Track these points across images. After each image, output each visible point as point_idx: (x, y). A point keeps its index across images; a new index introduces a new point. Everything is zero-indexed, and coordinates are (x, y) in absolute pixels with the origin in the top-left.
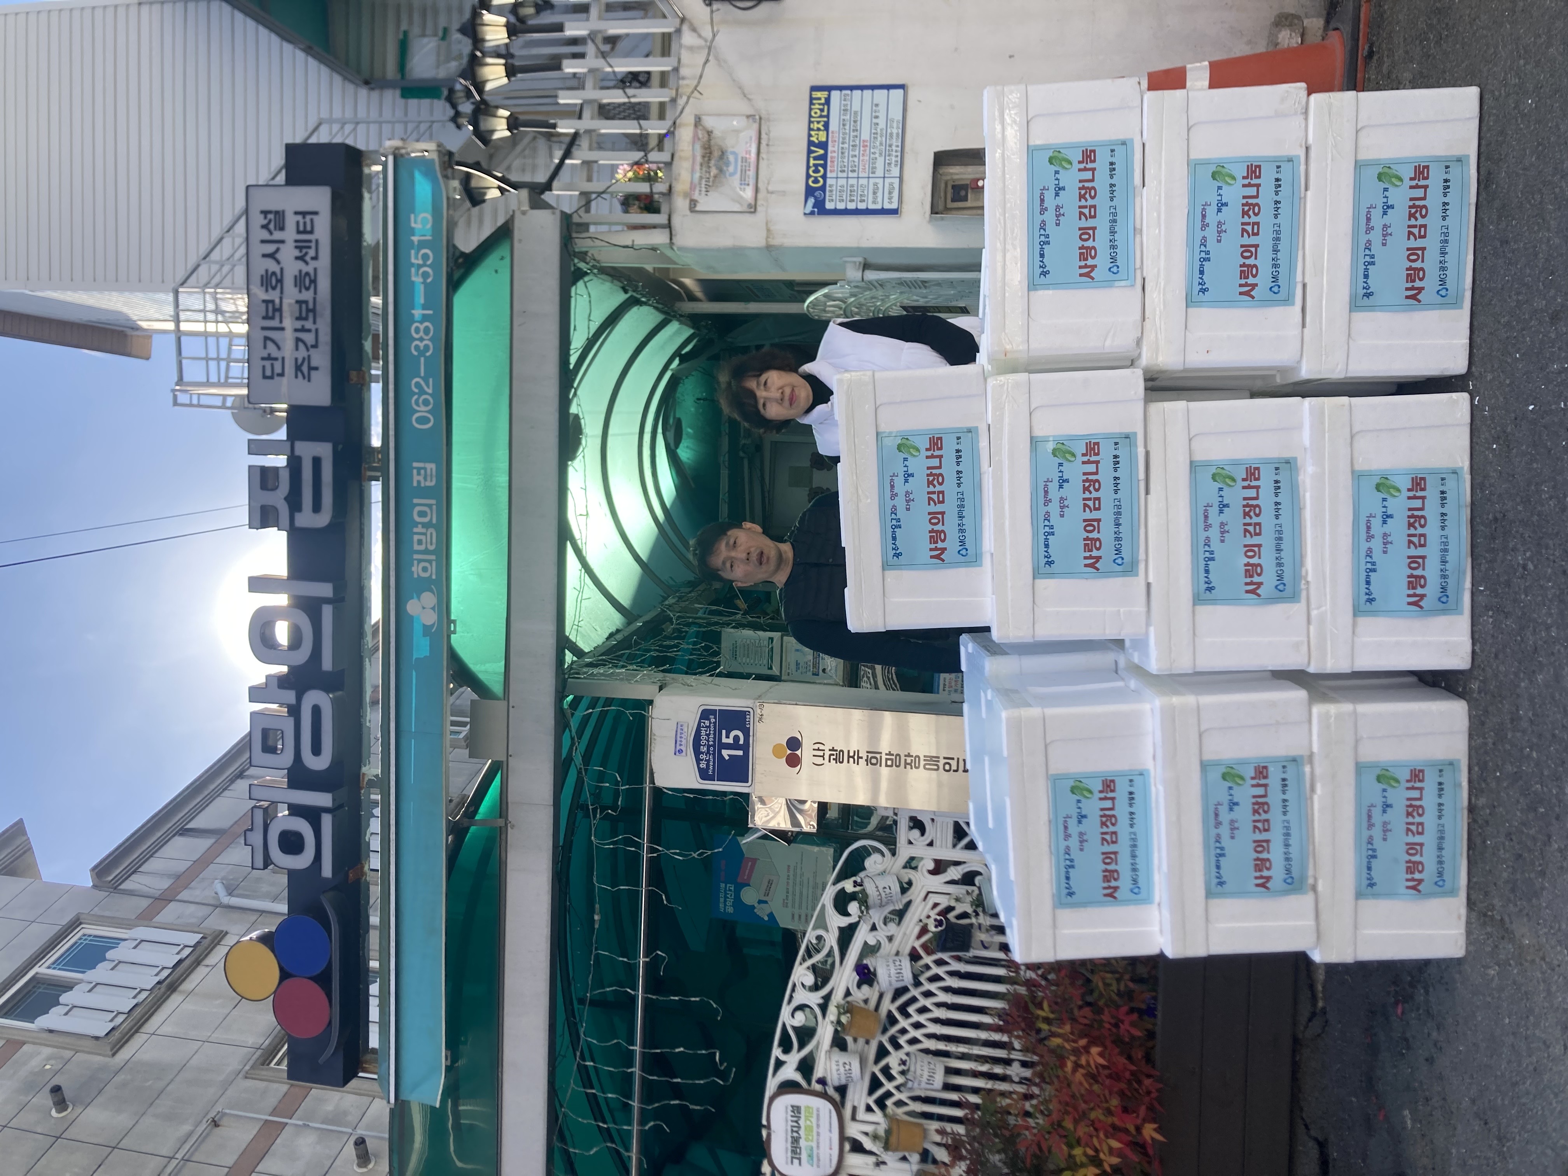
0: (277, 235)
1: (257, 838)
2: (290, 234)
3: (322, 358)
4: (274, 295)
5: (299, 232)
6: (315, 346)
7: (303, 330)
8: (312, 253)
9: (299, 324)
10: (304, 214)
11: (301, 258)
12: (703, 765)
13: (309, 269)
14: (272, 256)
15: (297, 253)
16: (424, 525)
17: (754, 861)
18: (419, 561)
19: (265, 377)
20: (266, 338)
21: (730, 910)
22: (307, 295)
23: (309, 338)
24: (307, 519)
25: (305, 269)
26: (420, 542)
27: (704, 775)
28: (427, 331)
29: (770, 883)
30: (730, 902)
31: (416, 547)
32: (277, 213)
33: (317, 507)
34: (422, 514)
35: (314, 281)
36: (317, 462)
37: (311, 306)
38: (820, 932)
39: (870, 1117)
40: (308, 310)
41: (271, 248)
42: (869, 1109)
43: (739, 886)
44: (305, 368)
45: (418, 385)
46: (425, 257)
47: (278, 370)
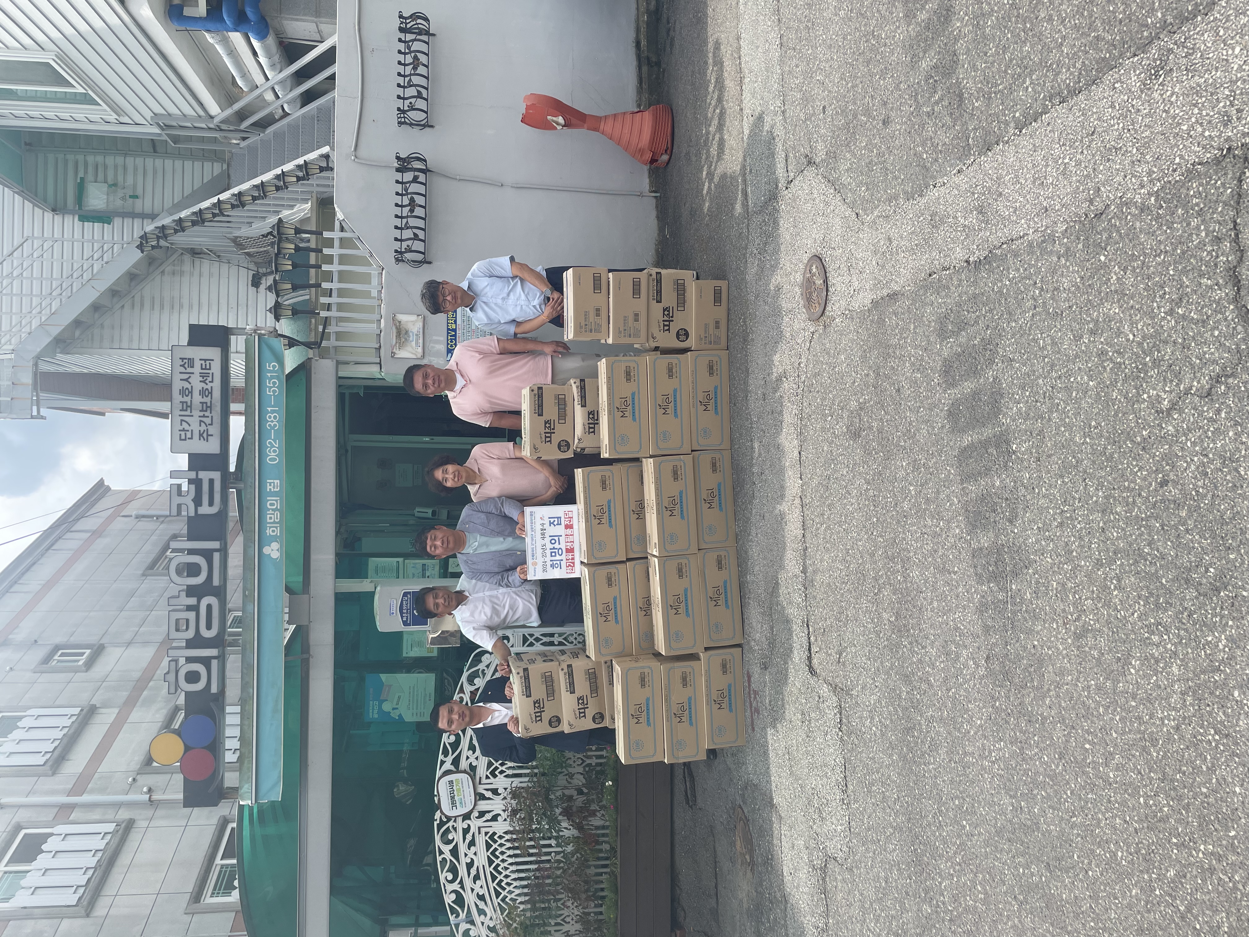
0: (189, 370)
1: (171, 677)
2: (197, 369)
3: (215, 430)
4: (187, 399)
5: (202, 369)
6: (211, 424)
7: (204, 416)
8: (210, 379)
9: (202, 414)
10: (205, 360)
11: (204, 382)
12: (405, 619)
13: (209, 387)
14: (186, 380)
15: (201, 379)
16: (273, 510)
17: (390, 686)
18: (270, 527)
19: (181, 440)
20: (182, 420)
21: (376, 716)
22: (207, 400)
23: (208, 421)
24: (205, 509)
25: (205, 387)
26: (271, 518)
27: (405, 623)
28: (275, 417)
29: (399, 697)
30: (376, 711)
31: (268, 521)
32: (189, 359)
33: (211, 504)
34: (272, 505)
35: (211, 393)
36: (211, 481)
37: (209, 404)
38: (461, 695)
39: (488, 781)
40: (207, 407)
41: (185, 376)
42: (487, 777)
43: (381, 702)
44: (205, 435)
45: (270, 443)
46: (274, 383)
47: (189, 435)
